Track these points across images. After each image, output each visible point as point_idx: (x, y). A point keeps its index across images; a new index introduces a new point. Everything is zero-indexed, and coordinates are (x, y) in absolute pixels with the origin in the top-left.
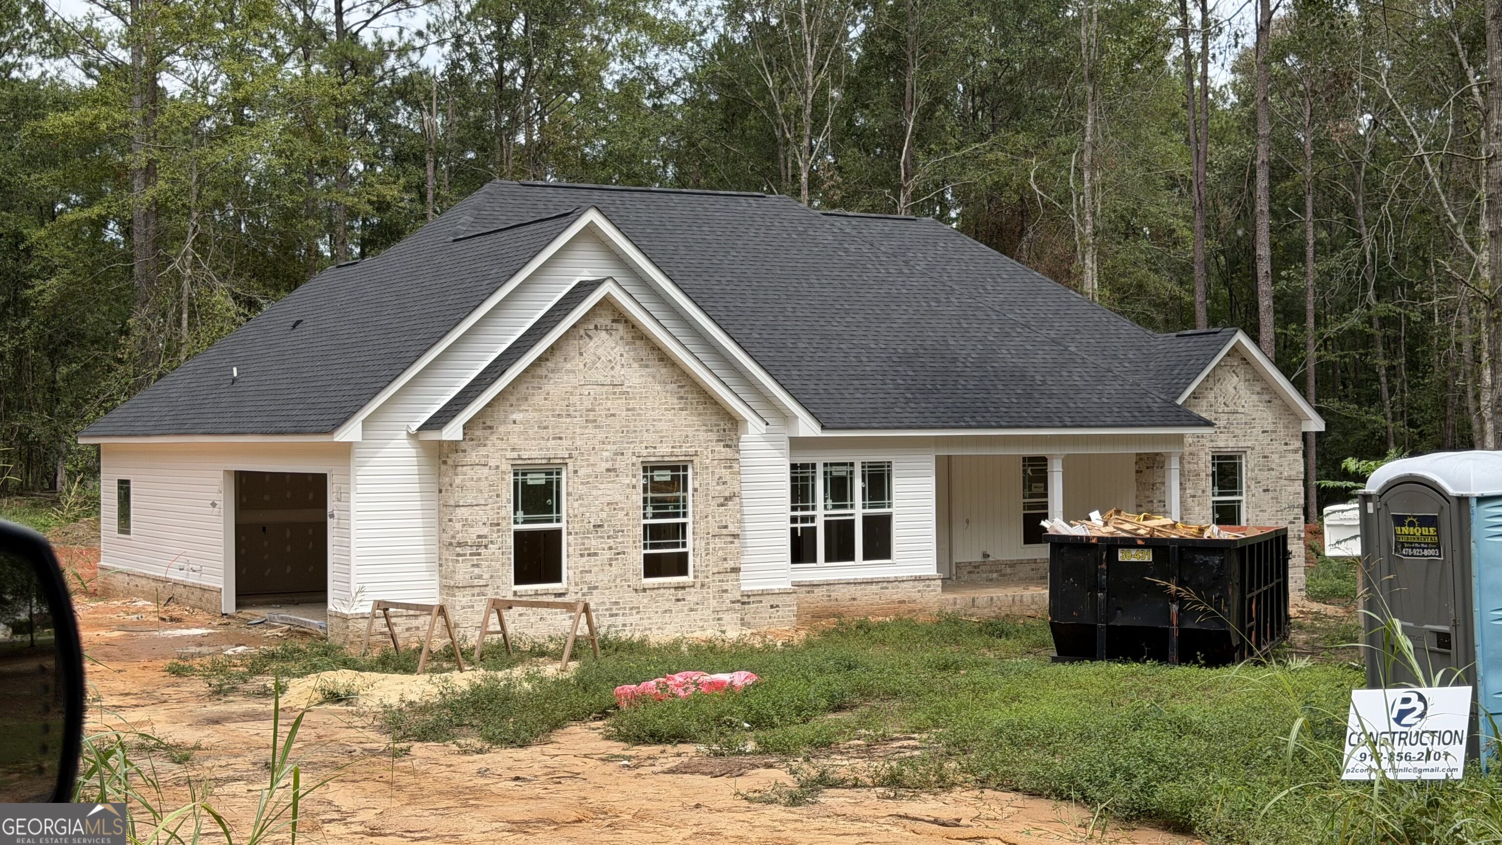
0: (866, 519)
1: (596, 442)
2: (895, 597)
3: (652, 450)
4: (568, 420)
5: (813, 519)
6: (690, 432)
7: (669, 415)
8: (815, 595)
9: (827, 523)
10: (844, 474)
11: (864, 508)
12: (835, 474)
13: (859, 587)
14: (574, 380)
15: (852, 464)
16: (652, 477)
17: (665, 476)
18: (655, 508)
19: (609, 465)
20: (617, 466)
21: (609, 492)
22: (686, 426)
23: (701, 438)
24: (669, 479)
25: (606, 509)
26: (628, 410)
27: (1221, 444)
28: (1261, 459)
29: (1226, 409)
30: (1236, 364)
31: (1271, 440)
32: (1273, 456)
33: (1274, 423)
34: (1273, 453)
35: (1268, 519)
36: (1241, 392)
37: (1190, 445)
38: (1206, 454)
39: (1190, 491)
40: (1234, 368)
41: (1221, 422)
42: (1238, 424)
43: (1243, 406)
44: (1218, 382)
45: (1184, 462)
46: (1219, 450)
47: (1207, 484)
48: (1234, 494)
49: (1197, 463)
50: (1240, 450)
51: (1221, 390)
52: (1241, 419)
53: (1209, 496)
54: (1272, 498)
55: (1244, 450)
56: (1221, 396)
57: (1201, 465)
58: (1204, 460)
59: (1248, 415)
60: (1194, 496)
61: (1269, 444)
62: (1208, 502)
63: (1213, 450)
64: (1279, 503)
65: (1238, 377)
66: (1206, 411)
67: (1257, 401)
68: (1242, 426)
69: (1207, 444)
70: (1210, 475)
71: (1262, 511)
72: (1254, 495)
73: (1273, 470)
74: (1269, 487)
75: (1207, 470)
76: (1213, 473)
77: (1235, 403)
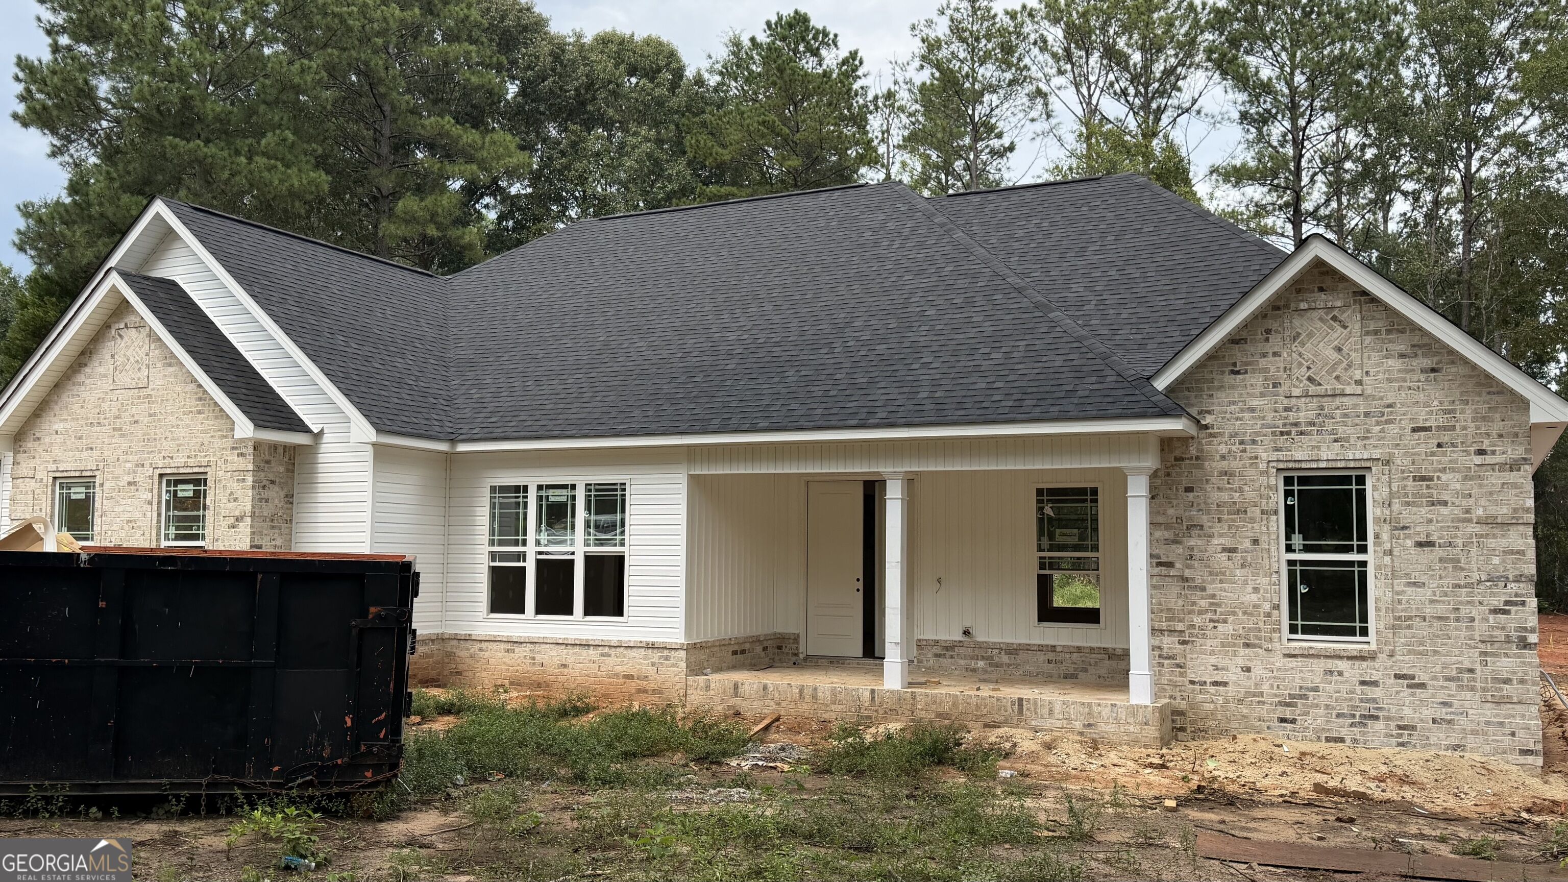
0: (590, 560)
1: (120, 452)
2: (619, 669)
3: (167, 461)
4: (98, 429)
5: (522, 556)
6: (206, 438)
7: (187, 419)
8: (516, 656)
9: (539, 562)
10: (564, 499)
11: (587, 544)
12: (552, 499)
13: (571, 650)
14: (107, 385)
15: (573, 487)
16: (175, 492)
17: (186, 491)
18: (177, 528)
19: (130, 478)
20: (137, 480)
21: (128, 509)
22: (203, 432)
23: (216, 446)
24: (191, 494)
25: (126, 527)
26: (150, 415)
27: (1299, 455)
28: (1410, 483)
29: (1313, 389)
30: (1339, 304)
31: (1439, 445)
32: (1444, 477)
33: (1446, 412)
34: (1443, 470)
35: (1432, 602)
36: (1353, 355)
37: (1223, 457)
38: (1262, 473)
39: (1222, 541)
40: (1336, 312)
41: (1302, 414)
42: (1346, 415)
43: (1359, 383)
44: (1295, 340)
45: (1208, 488)
46: (1297, 465)
47: (1264, 529)
48: (1348, 549)
49: (1241, 490)
50: (1352, 464)
51: (1300, 355)
52: (1355, 406)
53: (1269, 550)
54: (1441, 560)
55: (1364, 464)
56: (1300, 365)
57: (1250, 494)
58: (1257, 485)
59: (1374, 398)
60: (1233, 550)
61: (1433, 454)
62: (1267, 561)
63: (1281, 466)
64: (1462, 569)
65: (1345, 327)
66: (1262, 395)
67: (1399, 371)
68: (1357, 421)
69: (1264, 456)
70: (1276, 512)
71: (1415, 584)
72: (1391, 552)
73: (1445, 503)
74: (1434, 538)
75: (1264, 502)
76: (1289, 510)
77: (1337, 378)
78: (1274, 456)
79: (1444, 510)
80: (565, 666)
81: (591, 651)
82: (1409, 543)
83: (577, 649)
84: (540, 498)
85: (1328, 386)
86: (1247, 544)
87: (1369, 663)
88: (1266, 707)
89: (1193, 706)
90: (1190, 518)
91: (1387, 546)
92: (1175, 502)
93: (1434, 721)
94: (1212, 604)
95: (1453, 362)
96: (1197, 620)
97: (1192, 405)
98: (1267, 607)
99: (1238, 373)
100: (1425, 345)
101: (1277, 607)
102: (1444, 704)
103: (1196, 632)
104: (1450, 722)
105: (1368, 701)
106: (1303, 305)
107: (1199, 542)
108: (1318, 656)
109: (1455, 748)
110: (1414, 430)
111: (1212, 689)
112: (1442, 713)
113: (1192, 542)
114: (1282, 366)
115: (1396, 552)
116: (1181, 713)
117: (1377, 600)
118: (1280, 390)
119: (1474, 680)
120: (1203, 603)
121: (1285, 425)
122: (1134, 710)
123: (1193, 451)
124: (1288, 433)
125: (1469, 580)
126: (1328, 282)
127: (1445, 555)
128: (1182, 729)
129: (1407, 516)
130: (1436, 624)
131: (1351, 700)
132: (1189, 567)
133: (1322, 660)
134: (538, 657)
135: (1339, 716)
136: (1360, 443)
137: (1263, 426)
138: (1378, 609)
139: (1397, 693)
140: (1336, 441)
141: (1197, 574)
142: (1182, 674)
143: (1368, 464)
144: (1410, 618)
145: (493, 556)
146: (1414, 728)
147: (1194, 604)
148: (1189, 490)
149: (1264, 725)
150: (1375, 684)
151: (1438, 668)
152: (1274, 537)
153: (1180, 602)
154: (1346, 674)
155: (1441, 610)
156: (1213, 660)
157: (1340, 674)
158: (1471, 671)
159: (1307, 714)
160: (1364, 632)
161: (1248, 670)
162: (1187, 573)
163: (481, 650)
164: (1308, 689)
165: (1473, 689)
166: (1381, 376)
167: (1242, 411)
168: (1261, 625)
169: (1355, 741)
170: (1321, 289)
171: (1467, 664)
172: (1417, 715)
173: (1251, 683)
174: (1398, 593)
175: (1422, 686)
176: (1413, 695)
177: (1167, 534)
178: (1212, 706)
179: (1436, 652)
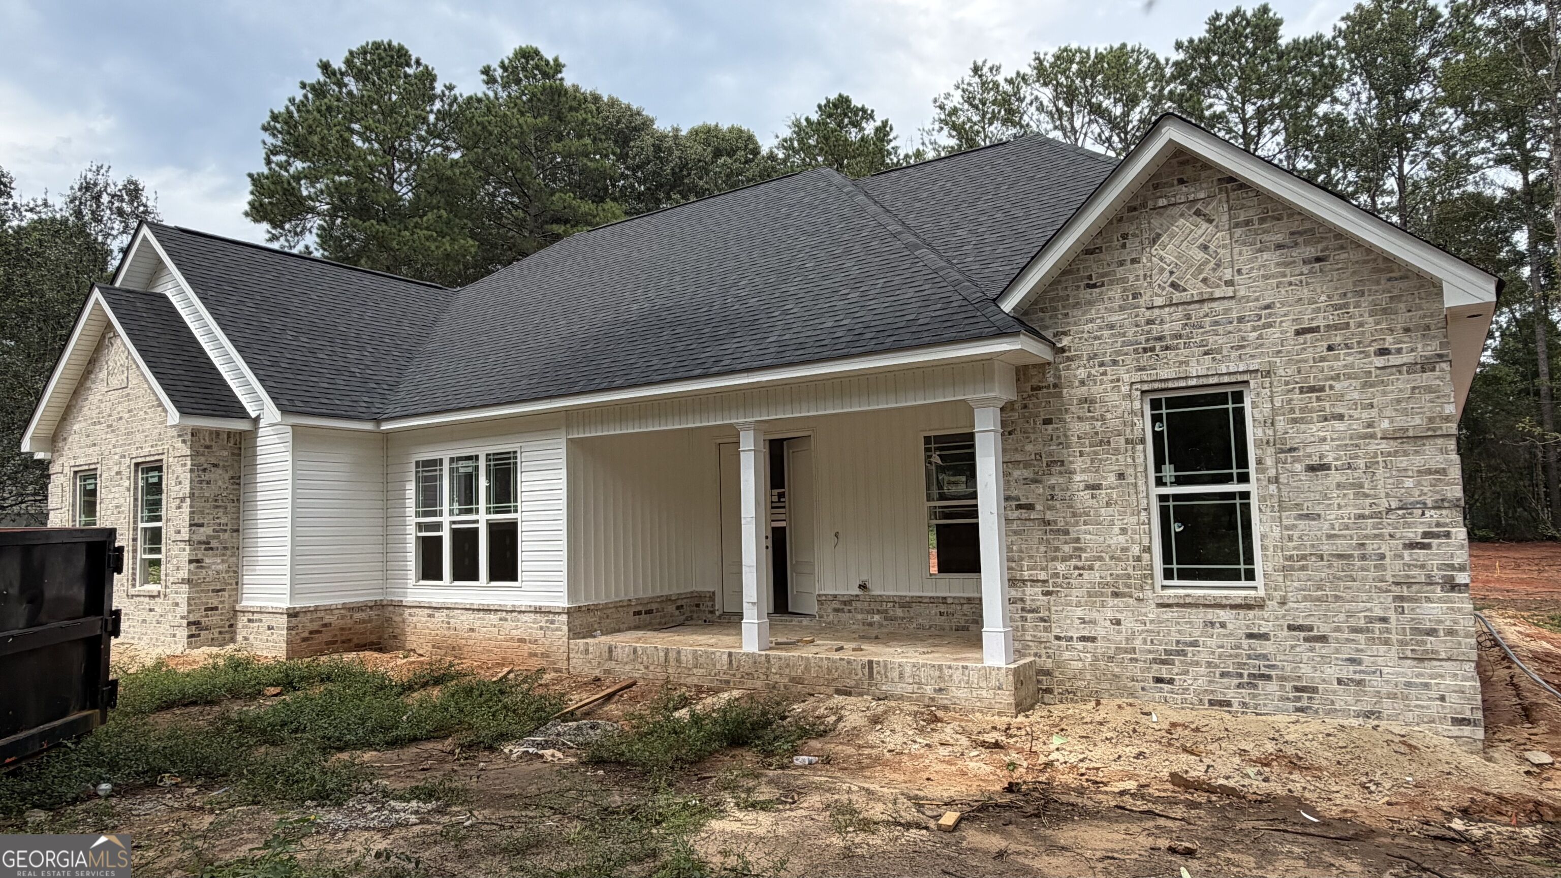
0: (493, 527)
1: (111, 446)
2: (514, 632)
3: (139, 451)
4: (99, 427)
5: (440, 526)
6: (162, 429)
7: (151, 413)
8: (436, 620)
9: (452, 531)
10: (469, 470)
11: (488, 512)
12: (461, 470)
13: (476, 615)
14: (104, 388)
15: (477, 457)
16: (146, 479)
17: (153, 477)
18: (150, 511)
19: (117, 469)
20: (121, 469)
21: (116, 496)
23: (168, 434)
24: (155, 480)
26: (129, 412)
27: (1164, 374)
28: (1296, 396)
29: (1177, 296)
30: (1202, 195)
31: (1330, 348)
32: (1338, 386)
33: (1336, 307)
34: (1337, 378)
35: (1330, 537)
36: (1221, 251)
37: (1082, 383)
38: (1124, 397)
39: (1085, 477)
40: (1199, 206)
41: (1166, 326)
42: (1216, 323)
43: (1229, 283)
44: (1154, 243)
45: (1068, 417)
46: (1163, 385)
47: (1130, 460)
48: (1227, 479)
49: (1103, 419)
50: (1226, 379)
51: (1161, 259)
52: (1227, 311)
53: (1136, 485)
54: (1339, 485)
55: (1240, 378)
56: (1162, 270)
57: (1113, 422)
58: (1120, 411)
59: (1247, 299)
60: (1098, 487)
61: (1323, 359)
62: (1134, 497)
63: (1146, 387)
64: (1367, 496)
65: (1210, 221)
66: (1122, 308)
67: (1278, 264)
68: (1230, 328)
69: (1126, 377)
70: (1143, 441)
71: (1307, 516)
72: (1277, 480)
73: (1341, 417)
74: (1329, 459)
75: (1128, 431)
76: (1157, 437)
77: (1205, 280)
78: (1137, 377)
79: (1339, 425)
80: (472, 630)
81: (492, 617)
82: (1298, 467)
83: (481, 615)
84: (452, 470)
85: (1194, 289)
86: (1112, 479)
87: (1256, 612)
88: (1138, 665)
89: (1059, 665)
90: (1051, 454)
91: (1272, 472)
92: (1033, 437)
93: (1340, 681)
94: (1076, 549)
95: (1342, 248)
96: (1061, 567)
97: (1046, 328)
98: (1136, 550)
99: (1094, 286)
100: (1305, 232)
101: (1148, 550)
102: (1352, 661)
103: (1060, 581)
104: (1359, 683)
105: (1258, 657)
106: (1162, 202)
107: (1061, 480)
108: (1196, 606)
109: (1368, 715)
110: (1298, 333)
111: (1080, 645)
112: (1348, 672)
113: (1053, 481)
114: (1141, 273)
115: (1283, 479)
116: (1048, 673)
117: (1263, 537)
118: (1142, 301)
119: (1388, 631)
120: (1067, 548)
121: (1147, 340)
122: (986, 674)
123: (1051, 380)
124: (1152, 349)
125: (1375, 509)
126: (1189, 172)
127: (1343, 479)
128: (1049, 691)
129: (1294, 436)
130: (1337, 563)
131: (1237, 656)
132: (1050, 508)
133: (1202, 610)
134: (452, 621)
135: (1223, 675)
136: (1234, 354)
137: (1124, 344)
138: (1264, 548)
139: (1292, 647)
140: (1206, 354)
141: (1059, 517)
142: (1047, 630)
143: (1245, 377)
144: (1304, 557)
145: (420, 526)
146: (1315, 690)
147: (1057, 549)
148: (1048, 422)
149: (1138, 685)
150: (1264, 637)
151: (1342, 617)
152: (1140, 469)
153: (1042, 549)
154: (1230, 626)
155: (1342, 546)
156: (1079, 612)
157: (1223, 625)
158: (1384, 620)
159: (1186, 672)
160: (1250, 575)
161: (1118, 622)
162: (1049, 516)
163: (410, 615)
164: (1185, 644)
165: (1387, 642)
166: (1254, 274)
167: (1101, 328)
168: (1130, 571)
169: (1244, 704)
170: (1181, 182)
171: (1378, 612)
172: (1318, 674)
173: (1121, 638)
174: (1287, 528)
175: (1323, 639)
176: (1312, 650)
177: (1028, 473)
178: (1080, 665)
179: (1337, 598)
